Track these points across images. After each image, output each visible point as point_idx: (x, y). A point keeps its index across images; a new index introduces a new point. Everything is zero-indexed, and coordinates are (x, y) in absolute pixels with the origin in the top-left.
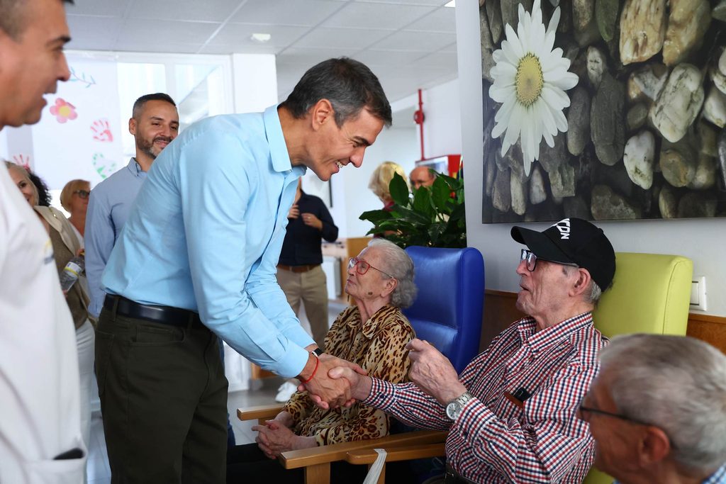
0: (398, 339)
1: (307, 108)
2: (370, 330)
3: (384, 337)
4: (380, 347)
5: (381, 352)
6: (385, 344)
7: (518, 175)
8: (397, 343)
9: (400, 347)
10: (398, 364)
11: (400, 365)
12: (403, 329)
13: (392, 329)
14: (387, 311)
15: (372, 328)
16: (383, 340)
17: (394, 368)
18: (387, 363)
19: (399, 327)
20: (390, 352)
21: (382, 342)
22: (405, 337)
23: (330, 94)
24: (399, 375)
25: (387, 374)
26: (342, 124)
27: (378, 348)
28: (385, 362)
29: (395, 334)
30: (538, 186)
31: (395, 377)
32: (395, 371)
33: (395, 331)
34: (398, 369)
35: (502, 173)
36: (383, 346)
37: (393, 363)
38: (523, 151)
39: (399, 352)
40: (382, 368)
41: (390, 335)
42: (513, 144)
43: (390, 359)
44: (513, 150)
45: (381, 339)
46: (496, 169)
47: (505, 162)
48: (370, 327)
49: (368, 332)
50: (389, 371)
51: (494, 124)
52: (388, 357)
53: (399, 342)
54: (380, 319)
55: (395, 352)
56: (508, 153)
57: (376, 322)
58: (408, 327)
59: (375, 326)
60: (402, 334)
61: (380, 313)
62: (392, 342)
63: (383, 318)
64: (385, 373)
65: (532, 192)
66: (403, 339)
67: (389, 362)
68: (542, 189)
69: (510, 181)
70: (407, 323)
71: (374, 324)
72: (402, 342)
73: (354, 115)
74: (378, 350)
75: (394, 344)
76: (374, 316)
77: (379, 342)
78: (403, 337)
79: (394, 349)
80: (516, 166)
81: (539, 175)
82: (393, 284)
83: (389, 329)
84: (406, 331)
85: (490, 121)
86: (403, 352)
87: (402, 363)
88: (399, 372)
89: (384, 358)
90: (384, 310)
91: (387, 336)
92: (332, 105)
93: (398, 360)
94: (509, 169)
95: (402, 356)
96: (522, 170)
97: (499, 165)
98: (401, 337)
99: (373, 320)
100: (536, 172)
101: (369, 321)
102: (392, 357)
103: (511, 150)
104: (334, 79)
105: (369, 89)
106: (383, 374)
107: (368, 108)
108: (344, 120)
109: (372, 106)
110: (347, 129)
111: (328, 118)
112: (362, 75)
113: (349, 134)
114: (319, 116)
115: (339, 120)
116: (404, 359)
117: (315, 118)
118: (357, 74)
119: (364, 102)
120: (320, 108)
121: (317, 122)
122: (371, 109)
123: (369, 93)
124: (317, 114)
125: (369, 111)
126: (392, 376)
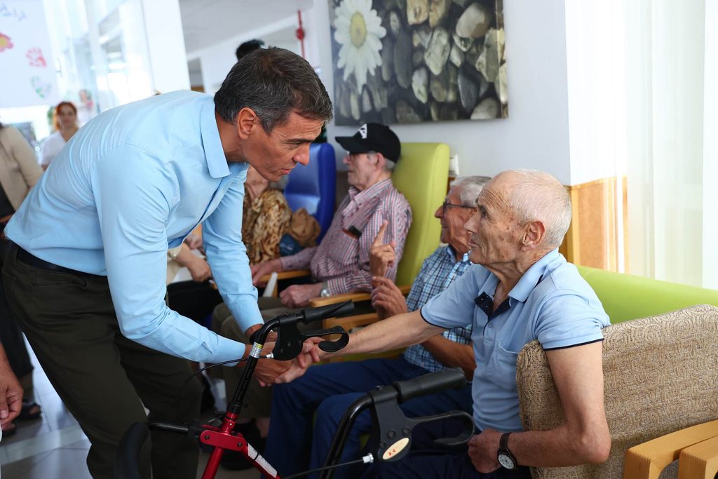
1: (232, 116)
2: (258, 206)
7: (355, 93)
13: (272, 208)
17: (274, 235)
21: (266, 216)
23: (252, 101)
25: (269, 239)
26: (271, 130)
29: (274, 210)
30: (366, 101)
35: (345, 92)
36: (267, 219)
37: (273, 232)
38: (357, 78)
40: (266, 235)
41: (271, 211)
42: (351, 73)
43: (272, 228)
44: (351, 77)
45: (265, 214)
46: (341, 89)
47: (347, 85)
49: (256, 207)
51: (338, 59)
53: (277, 217)
54: (264, 198)
56: (348, 79)
57: (261, 200)
58: (283, 204)
59: (261, 204)
61: (263, 193)
63: (266, 197)
65: (363, 105)
67: (271, 231)
68: (369, 103)
69: (350, 97)
72: (279, 217)
73: (281, 120)
75: (274, 218)
76: (260, 196)
79: (273, 222)
80: (353, 87)
81: (367, 94)
83: (270, 208)
85: (337, 56)
91: (269, 213)
92: (256, 113)
93: (276, 229)
94: (349, 89)
95: (279, 226)
96: (357, 90)
97: (343, 87)
98: (279, 214)
99: (259, 198)
100: (365, 91)
101: (257, 200)
104: (254, 82)
105: (296, 88)
106: (266, 238)
107: (298, 111)
108: (272, 126)
109: (301, 108)
110: (278, 134)
111: (254, 126)
112: (286, 73)
113: (282, 138)
114: (245, 125)
115: (267, 127)
116: (280, 228)
117: (241, 128)
118: (280, 73)
119: (291, 104)
120: (243, 118)
121: (244, 133)
122: (300, 111)
123: (296, 94)
124: (242, 123)
125: (299, 114)
126: (272, 240)
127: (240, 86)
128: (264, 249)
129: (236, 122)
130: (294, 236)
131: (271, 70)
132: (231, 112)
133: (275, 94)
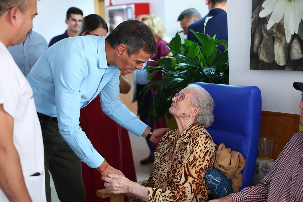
0: (203, 143)
1: (115, 46)
2: (185, 137)
3: (195, 141)
4: (193, 147)
5: (193, 149)
6: (196, 144)
7: (281, 41)
8: (203, 144)
9: (204, 147)
10: (202, 158)
11: (203, 158)
12: (207, 137)
13: (200, 136)
14: (196, 126)
15: (187, 136)
16: (194, 142)
17: (199, 159)
18: (195, 156)
19: (204, 136)
20: (198, 150)
21: (194, 144)
22: (208, 142)
23: (126, 42)
24: (201, 164)
25: (195, 163)
26: (131, 55)
27: (191, 147)
28: (194, 155)
29: (202, 139)
30: (297, 49)
31: (199, 165)
32: (200, 161)
33: (202, 138)
34: (201, 160)
35: (267, 39)
36: (194, 146)
37: (199, 157)
38: (285, 27)
39: (203, 150)
40: (193, 159)
41: (199, 139)
42: (277, 22)
43: (198, 154)
44: (277, 26)
45: (193, 142)
46: (262, 37)
47: (270, 33)
48: (185, 135)
49: (184, 138)
50: (196, 161)
51: (261, 9)
52: (197, 153)
53: (204, 144)
54: (192, 130)
55: (201, 150)
56: (273, 27)
57: (189, 132)
58: (209, 136)
59: (189, 135)
60: (206, 140)
61: (192, 127)
62: (200, 144)
63: (194, 130)
64: (194, 162)
65: (292, 52)
66: (206, 143)
67: (197, 156)
68: (300, 51)
69: (274, 44)
70: (208, 134)
71: (187, 133)
72: (205, 144)
73: (136, 52)
74: (191, 148)
75: (201, 145)
76: (188, 128)
77: (192, 143)
78: (206, 142)
79: (200, 148)
80: (279, 36)
81: (298, 43)
82: (198, 110)
83: (198, 136)
84: (208, 139)
85: (258, 7)
86: (205, 151)
87: (204, 157)
88: (201, 162)
89: (194, 153)
90: (194, 126)
91: (197, 140)
92: (126, 47)
93: (202, 155)
94: (274, 38)
95: (205, 153)
96: (284, 39)
97: (265, 35)
98: (205, 142)
99: (188, 131)
100: (295, 41)
101: (185, 131)
102: (199, 153)
103: (275, 26)
104: (128, 35)
105: (145, 40)
106: (192, 162)
107: (144, 49)
108: (132, 54)
109: (145, 48)
110: (133, 57)
111: (124, 52)
112: (142, 33)
113: (134, 59)
114: (121, 50)
115: (129, 53)
116: (205, 155)
117: (119, 51)
118: (139, 33)
119: (141, 46)
120: (121, 48)
121: (119, 54)
122: (145, 49)
123: (144, 42)
124: (119, 50)
125: (144, 50)
126: (198, 164)
127: (121, 35)
128: (189, 172)
129: (117, 49)
130: (222, 169)
131: (136, 31)
132: (115, 45)
133: (136, 41)
